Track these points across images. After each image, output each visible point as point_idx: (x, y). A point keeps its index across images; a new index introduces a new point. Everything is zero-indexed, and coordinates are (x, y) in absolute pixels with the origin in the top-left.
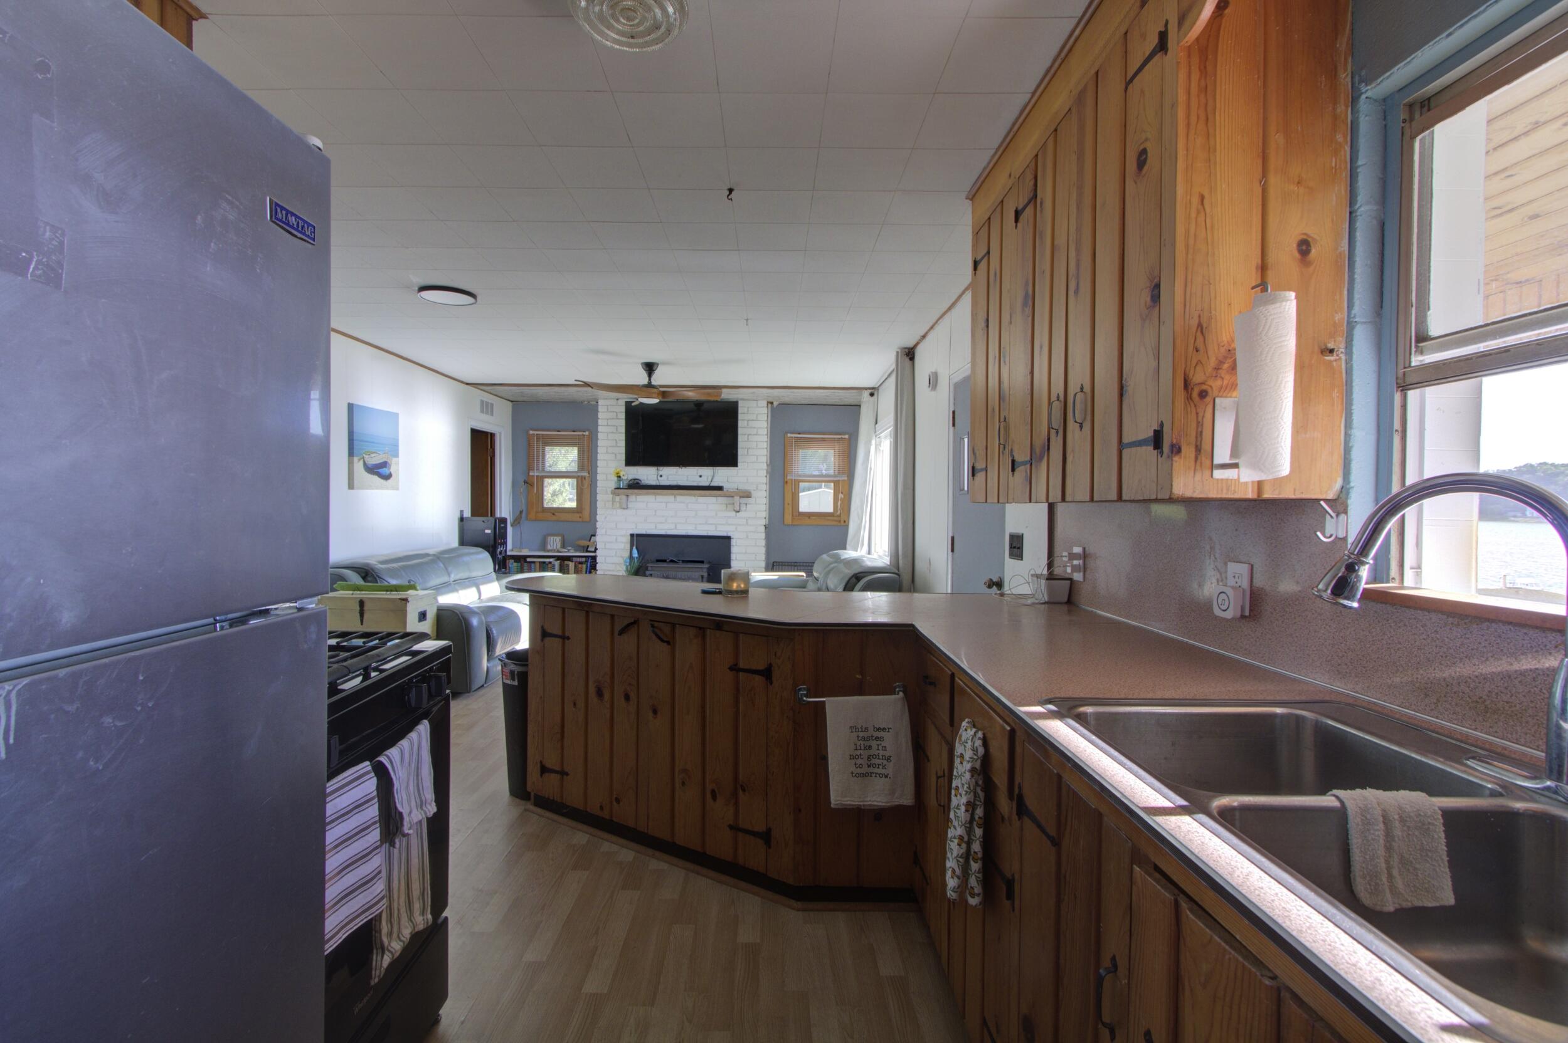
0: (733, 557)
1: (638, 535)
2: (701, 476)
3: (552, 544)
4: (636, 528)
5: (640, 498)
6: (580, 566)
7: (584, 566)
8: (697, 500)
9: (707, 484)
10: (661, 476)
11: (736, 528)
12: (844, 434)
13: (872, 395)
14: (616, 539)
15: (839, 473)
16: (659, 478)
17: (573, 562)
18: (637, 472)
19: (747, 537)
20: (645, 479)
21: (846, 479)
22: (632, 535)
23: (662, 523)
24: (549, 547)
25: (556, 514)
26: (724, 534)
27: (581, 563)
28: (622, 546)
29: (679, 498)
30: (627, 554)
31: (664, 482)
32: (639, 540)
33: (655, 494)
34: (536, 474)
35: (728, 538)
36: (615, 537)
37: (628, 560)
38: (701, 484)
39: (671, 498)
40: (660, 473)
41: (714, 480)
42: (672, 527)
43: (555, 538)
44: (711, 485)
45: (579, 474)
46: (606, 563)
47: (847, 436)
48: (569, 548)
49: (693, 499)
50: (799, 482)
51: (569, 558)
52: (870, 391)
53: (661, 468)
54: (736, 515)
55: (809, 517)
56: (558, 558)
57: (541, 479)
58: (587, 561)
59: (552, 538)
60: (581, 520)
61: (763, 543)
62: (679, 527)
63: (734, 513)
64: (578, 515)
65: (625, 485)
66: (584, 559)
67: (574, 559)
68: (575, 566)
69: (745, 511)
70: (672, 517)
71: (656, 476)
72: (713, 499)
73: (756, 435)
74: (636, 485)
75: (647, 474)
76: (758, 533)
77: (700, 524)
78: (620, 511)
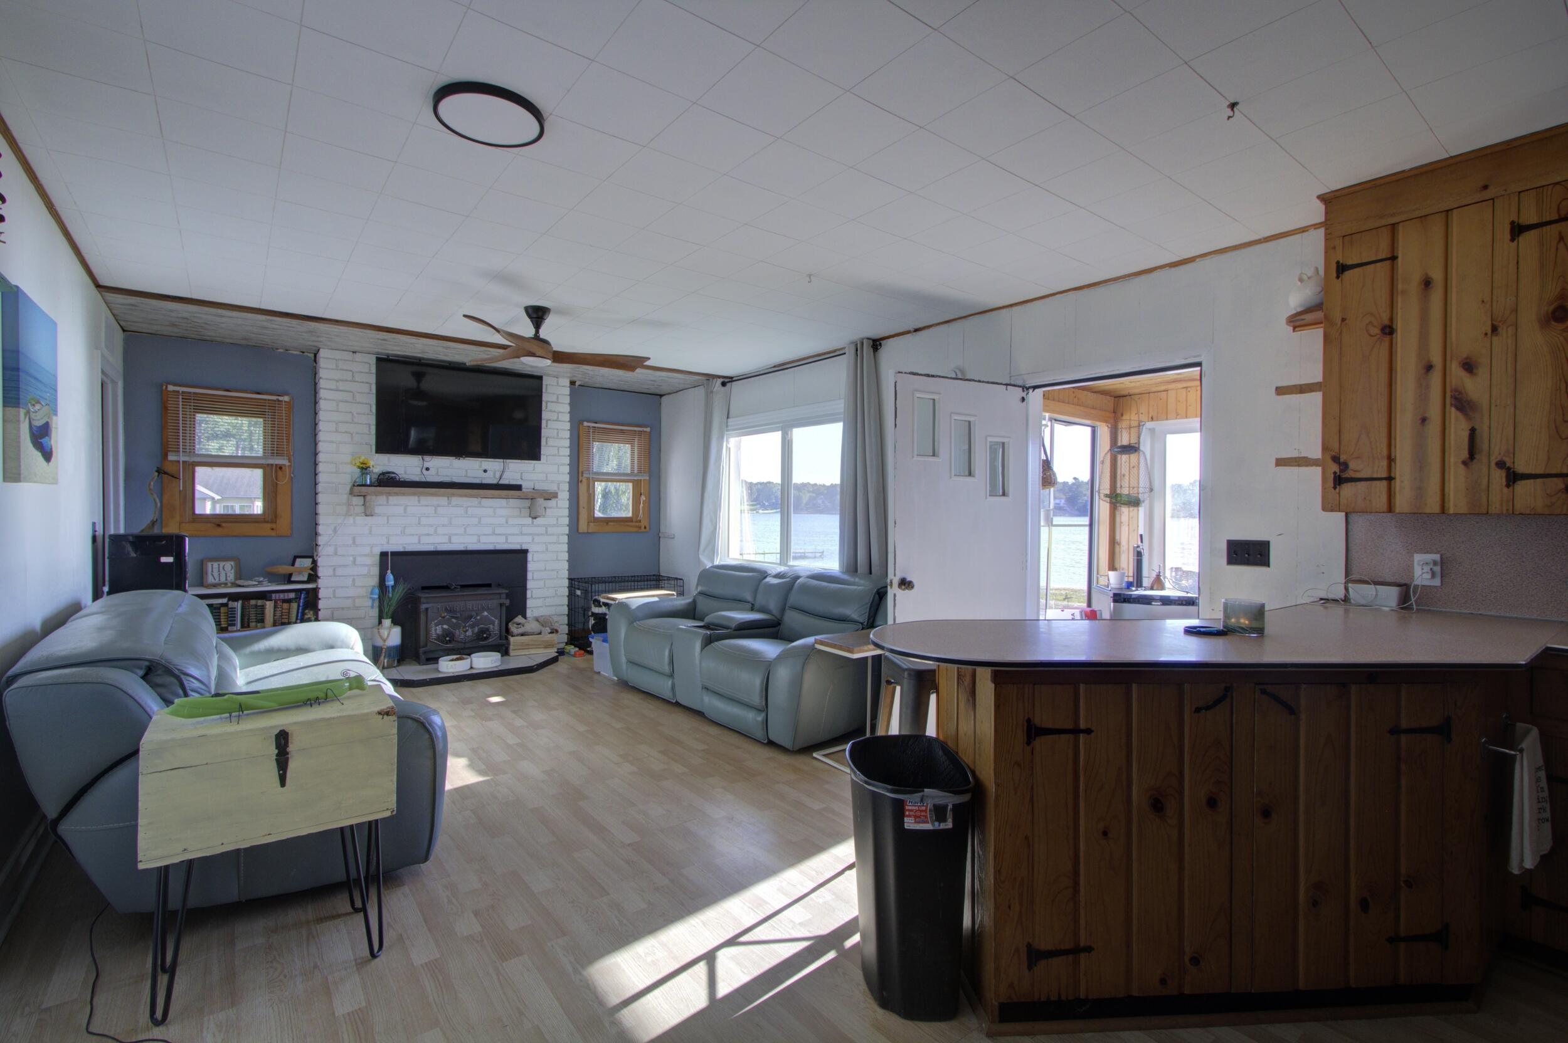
0: (529, 576)
1: (394, 554)
2: (485, 471)
3: (216, 574)
4: (388, 543)
5: (393, 500)
6: (286, 606)
7: (294, 605)
8: (480, 503)
9: (495, 482)
10: (427, 469)
11: (533, 539)
12: (646, 426)
13: (724, 384)
14: (354, 562)
15: (640, 471)
16: (424, 471)
17: (271, 600)
18: (389, 462)
19: (547, 549)
20: (403, 472)
21: (648, 478)
22: (384, 555)
23: (428, 535)
24: (210, 580)
25: (224, 525)
26: (518, 547)
27: (289, 601)
28: (364, 570)
29: (455, 500)
30: (374, 581)
31: (431, 477)
32: (391, 561)
33: (419, 495)
34: (182, 458)
35: (525, 552)
36: (351, 559)
37: (377, 591)
38: (485, 482)
39: (443, 501)
40: (426, 465)
41: (505, 476)
42: (445, 539)
43: (222, 564)
44: (500, 482)
45: (271, 462)
46: (334, 597)
47: (648, 430)
48: (261, 579)
49: (475, 501)
50: (594, 482)
51: (264, 596)
52: (722, 380)
53: (427, 458)
54: (533, 522)
55: (607, 523)
56: (233, 597)
57: (190, 467)
58: (298, 599)
59: (216, 565)
60: (273, 533)
61: (566, 556)
62: (454, 539)
63: (530, 519)
64: (269, 526)
65: (373, 480)
66: (292, 595)
67: (273, 595)
68: (275, 607)
69: (544, 516)
70: (443, 526)
71: (419, 469)
72: (503, 502)
73: (556, 421)
74: (388, 481)
75: (405, 465)
76: (560, 543)
77: (485, 535)
78: (361, 520)
